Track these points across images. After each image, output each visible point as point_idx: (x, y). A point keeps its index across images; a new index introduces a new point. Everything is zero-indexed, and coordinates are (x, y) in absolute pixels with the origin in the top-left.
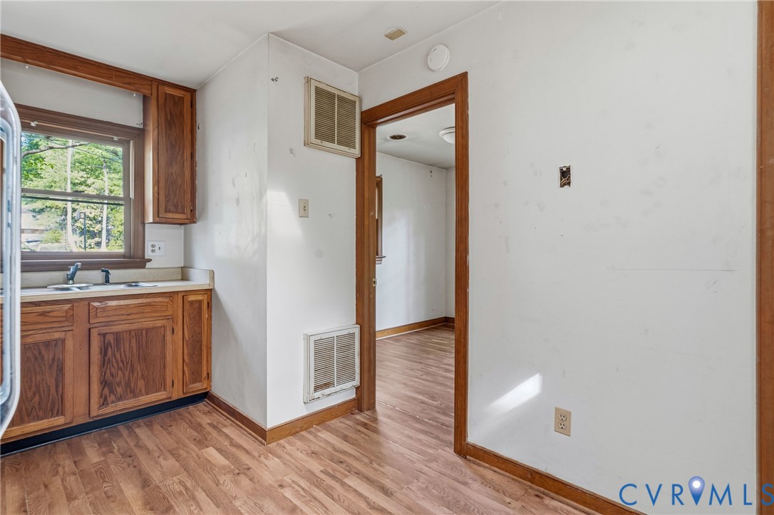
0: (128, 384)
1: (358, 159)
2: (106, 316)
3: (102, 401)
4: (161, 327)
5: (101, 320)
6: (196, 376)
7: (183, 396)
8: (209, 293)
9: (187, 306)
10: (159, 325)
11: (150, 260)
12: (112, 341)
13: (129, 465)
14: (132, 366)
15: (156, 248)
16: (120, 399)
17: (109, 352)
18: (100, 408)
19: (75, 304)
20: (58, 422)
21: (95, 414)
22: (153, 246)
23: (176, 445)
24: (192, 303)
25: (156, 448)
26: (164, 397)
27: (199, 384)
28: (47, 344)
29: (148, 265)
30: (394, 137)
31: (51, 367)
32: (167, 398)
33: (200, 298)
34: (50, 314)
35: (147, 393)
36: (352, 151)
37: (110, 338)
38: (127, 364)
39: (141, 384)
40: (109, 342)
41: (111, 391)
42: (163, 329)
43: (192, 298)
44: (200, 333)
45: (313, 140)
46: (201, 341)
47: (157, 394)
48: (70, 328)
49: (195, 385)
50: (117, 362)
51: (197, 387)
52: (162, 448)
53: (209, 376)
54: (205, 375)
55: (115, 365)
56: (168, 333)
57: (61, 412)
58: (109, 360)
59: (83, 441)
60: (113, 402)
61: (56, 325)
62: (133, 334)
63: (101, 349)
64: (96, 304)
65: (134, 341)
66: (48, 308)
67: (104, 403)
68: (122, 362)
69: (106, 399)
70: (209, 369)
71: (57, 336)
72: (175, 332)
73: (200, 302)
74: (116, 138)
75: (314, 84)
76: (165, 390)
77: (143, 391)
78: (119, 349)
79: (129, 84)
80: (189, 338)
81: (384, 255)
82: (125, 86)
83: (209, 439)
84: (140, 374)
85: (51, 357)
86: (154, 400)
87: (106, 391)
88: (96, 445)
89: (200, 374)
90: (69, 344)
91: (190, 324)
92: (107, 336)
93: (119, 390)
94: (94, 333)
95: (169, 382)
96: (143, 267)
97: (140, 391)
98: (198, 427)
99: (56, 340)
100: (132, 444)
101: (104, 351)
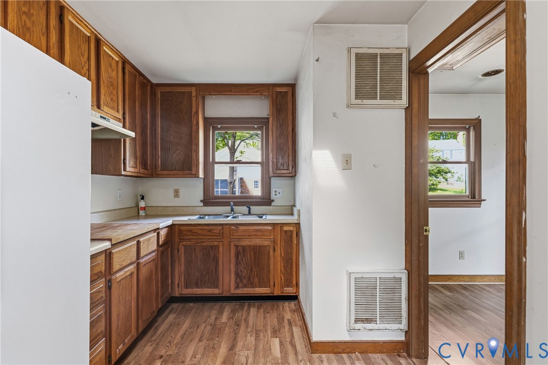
0: (249, 279)
1: (406, 109)
2: (238, 236)
3: (236, 285)
4: (267, 246)
5: (236, 237)
6: (288, 283)
7: (281, 295)
8: (297, 226)
9: (283, 234)
10: (266, 244)
11: (273, 201)
12: (241, 251)
13: (233, 331)
14: (251, 268)
15: (277, 193)
16: (245, 286)
17: (240, 257)
18: (235, 290)
19: (224, 227)
20: (215, 291)
21: (233, 293)
22: (276, 191)
23: (262, 328)
24: (286, 232)
25: (252, 325)
26: (269, 292)
27: (290, 288)
28: (212, 247)
29: (273, 204)
30: (488, 74)
31: (213, 260)
32: (271, 293)
33: (291, 228)
34: (213, 231)
35: (260, 287)
36: (397, 102)
37: (240, 248)
38: (249, 265)
39: (256, 280)
40: (240, 251)
41: (241, 281)
42: (268, 247)
43: (286, 228)
44: (292, 253)
45: (354, 101)
46: (291, 259)
47: (265, 289)
48: (222, 240)
49: (288, 289)
50: (243, 263)
51: (289, 291)
52: (255, 326)
53: (297, 285)
54: (294, 283)
55: (243, 265)
56: (271, 251)
57: (217, 287)
58: (239, 262)
59: (227, 306)
60: (241, 288)
61: (215, 237)
62: (252, 248)
63: (235, 255)
64: (233, 227)
65: (252, 252)
66: (213, 227)
67: (237, 287)
68: (246, 264)
69: (238, 285)
70: (298, 280)
71: (215, 243)
72: (276, 250)
73: (291, 232)
74: (256, 127)
75: (354, 51)
76: (269, 287)
77: (257, 284)
78: (244, 256)
79: (257, 92)
80: (285, 256)
81: (483, 198)
82: (255, 93)
83: (281, 331)
84: (256, 273)
85: (213, 255)
86: (263, 292)
87: (238, 280)
88: (230, 311)
89: (291, 282)
90: (221, 249)
91: (285, 246)
92: (239, 247)
93: (245, 281)
94: (232, 244)
95: (272, 283)
96: (270, 205)
97: (256, 284)
98: (281, 319)
99: (215, 246)
100: (244, 317)
101: (237, 256)
